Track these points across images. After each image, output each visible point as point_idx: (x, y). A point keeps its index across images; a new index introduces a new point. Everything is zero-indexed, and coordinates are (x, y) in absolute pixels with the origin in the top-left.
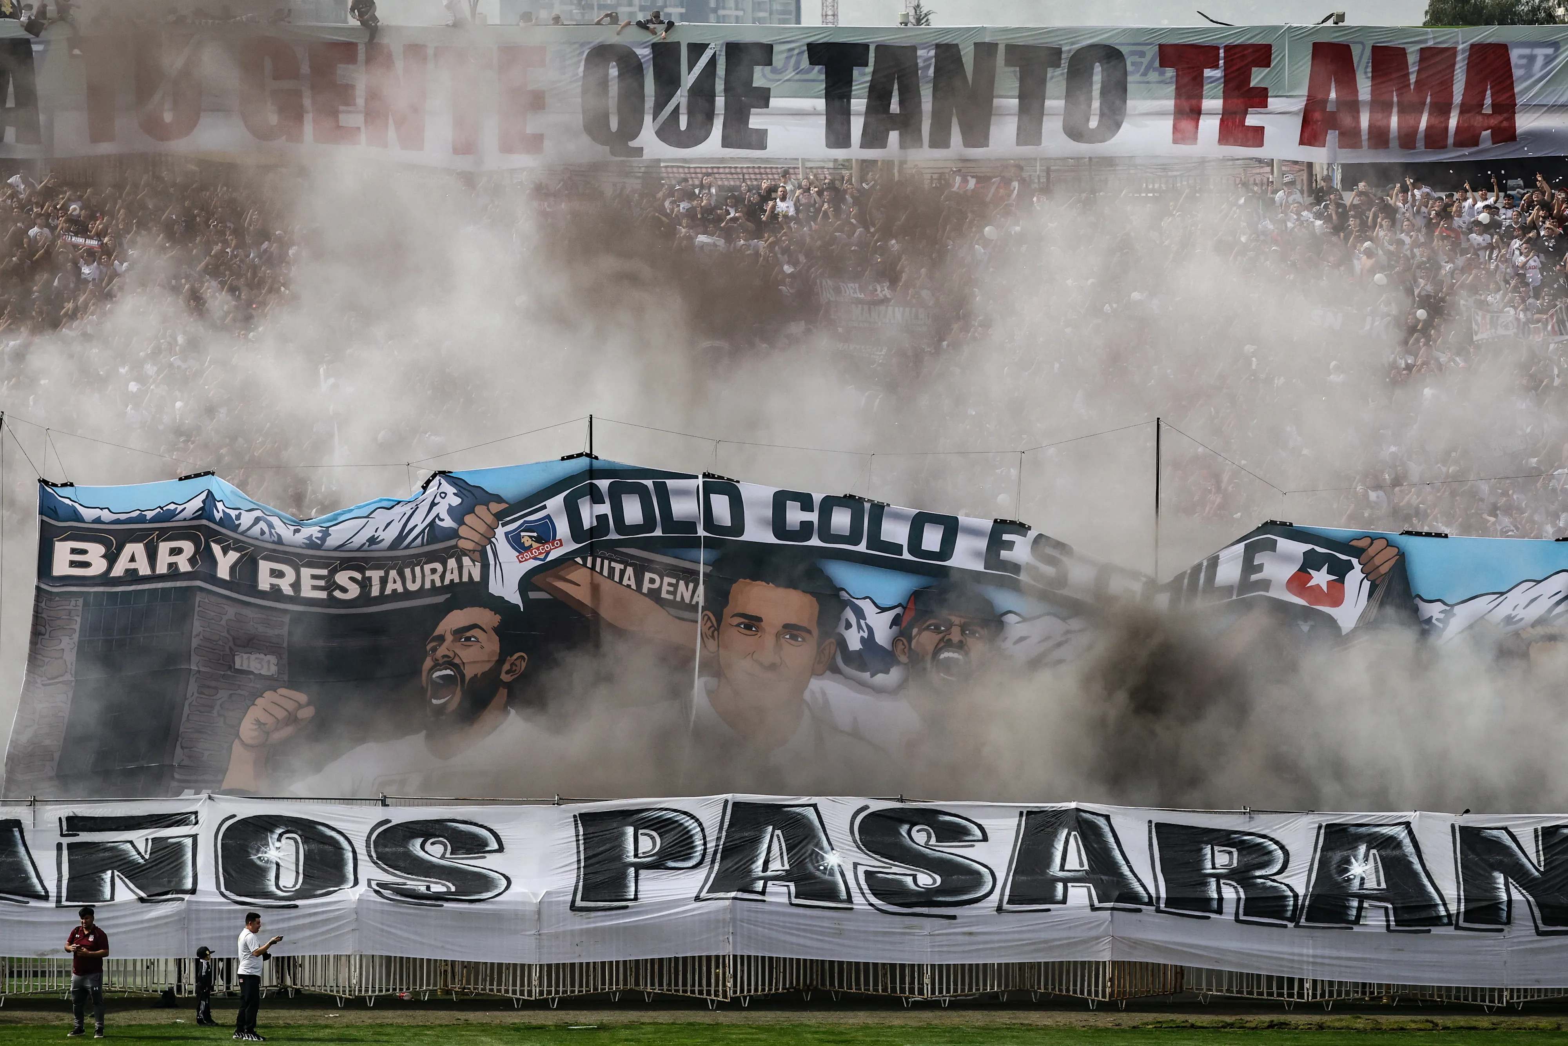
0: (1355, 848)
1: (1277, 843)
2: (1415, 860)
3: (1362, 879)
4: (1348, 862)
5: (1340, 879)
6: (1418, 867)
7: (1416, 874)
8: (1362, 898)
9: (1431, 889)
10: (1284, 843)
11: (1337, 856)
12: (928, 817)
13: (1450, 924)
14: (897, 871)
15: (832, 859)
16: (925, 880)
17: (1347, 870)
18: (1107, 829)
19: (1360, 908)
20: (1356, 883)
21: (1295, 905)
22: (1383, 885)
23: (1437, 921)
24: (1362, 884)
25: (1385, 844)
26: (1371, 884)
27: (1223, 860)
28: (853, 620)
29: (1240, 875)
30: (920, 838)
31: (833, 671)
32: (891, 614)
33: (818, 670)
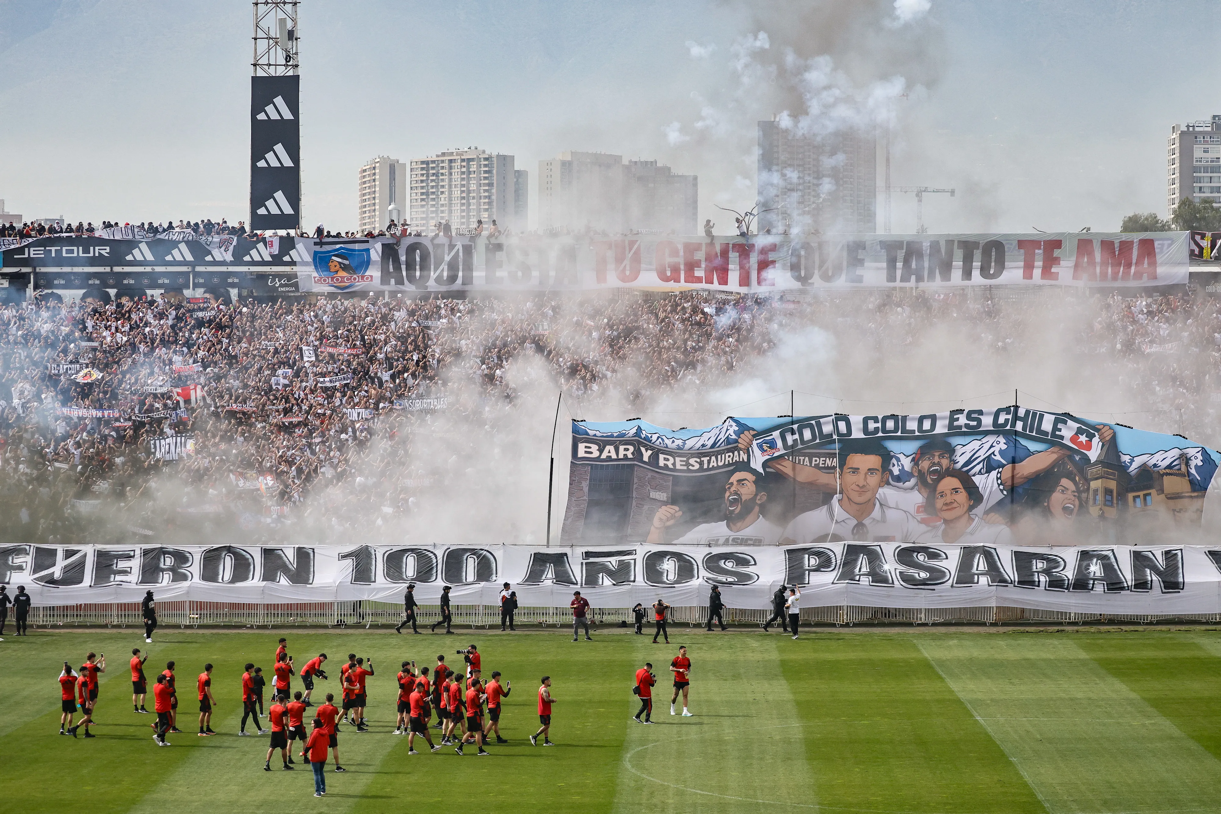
0: (1092, 560)
1: (1061, 558)
2: (1115, 564)
3: (1095, 572)
4: (1089, 566)
5: (1086, 572)
6: (1116, 567)
7: (1115, 570)
8: (1094, 580)
9: (1121, 576)
10: (1064, 558)
11: (1085, 563)
12: (924, 550)
13: (1128, 590)
14: (912, 571)
15: (886, 567)
16: (923, 575)
17: (1089, 569)
18: (995, 554)
19: (1093, 584)
20: (1092, 574)
21: (1068, 583)
22: (1103, 575)
23: (1123, 588)
24: (1094, 574)
25: (1103, 558)
26: (1098, 574)
27: (1040, 565)
28: (896, 463)
29: (1047, 572)
30: (921, 557)
31: (888, 484)
32: (911, 458)
33: (882, 484)
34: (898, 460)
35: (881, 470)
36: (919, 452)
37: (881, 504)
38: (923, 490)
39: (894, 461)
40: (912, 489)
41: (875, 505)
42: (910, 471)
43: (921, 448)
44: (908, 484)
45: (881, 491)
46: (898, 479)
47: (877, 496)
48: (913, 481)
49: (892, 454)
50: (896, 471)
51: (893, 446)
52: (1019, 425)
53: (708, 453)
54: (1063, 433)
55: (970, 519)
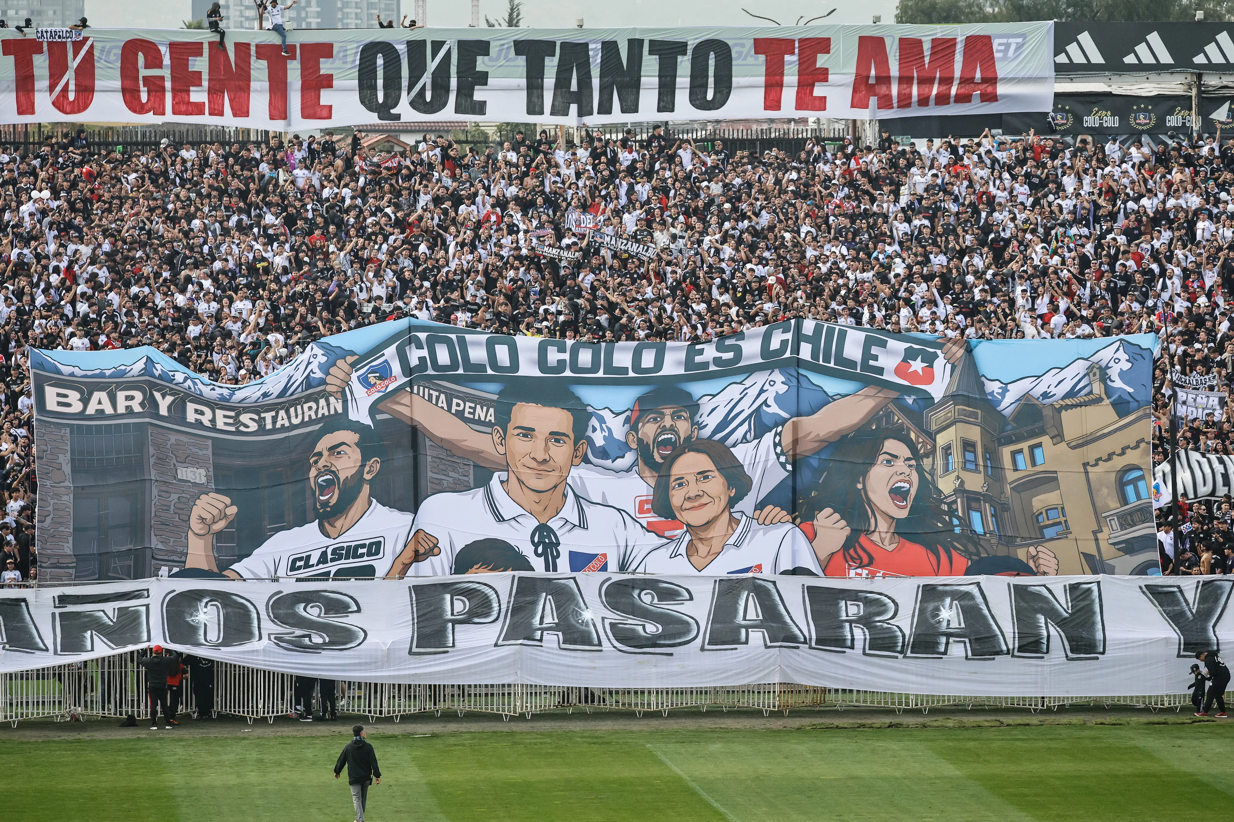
0: (943, 600)
1: (889, 598)
2: (984, 607)
3: (949, 621)
4: (939, 610)
5: (933, 621)
6: (986, 612)
7: (984, 617)
8: (948, 635)
9: (995, 627)
10: (894, 598)
11: (931, 606)
12: (651, 584)
13: (1008, 653)
14: (632, 623)
15: (587, 615)
16: (652, 628)
17: (938, 615)
18: (774, 591)
19: (947, 644)
20: (945, 624)
21: (904, 642)
22: (963, 625)
23: (1000, 653)
24: (948, 624)
25: (963, 597)
26: (954, 624)
27: (853, 610)
28: (597, 425)
29: (866, 621)
30: (647, 598)
31: (586, 460)
32: (622, 417)
33: (576, 461)
34: (602, 420)
35: (572, 436)
36: (637, 408)
37: (577, 496)
38: (647, 473)
39: (594, 422)
40: (628, 470)
41: (565, 496)
42: (623, 440)
43: (640, 400)
44: (621, 463)
45: (574, 472)
46: (603, 453)
47: (569, 481)
48: (629, 458)
49: (590, 409)
50: (599, 439)
51: (589, 395)
52: (806, 352)
53: (274, 407)
54: (881, 362)
55: (733, 521)
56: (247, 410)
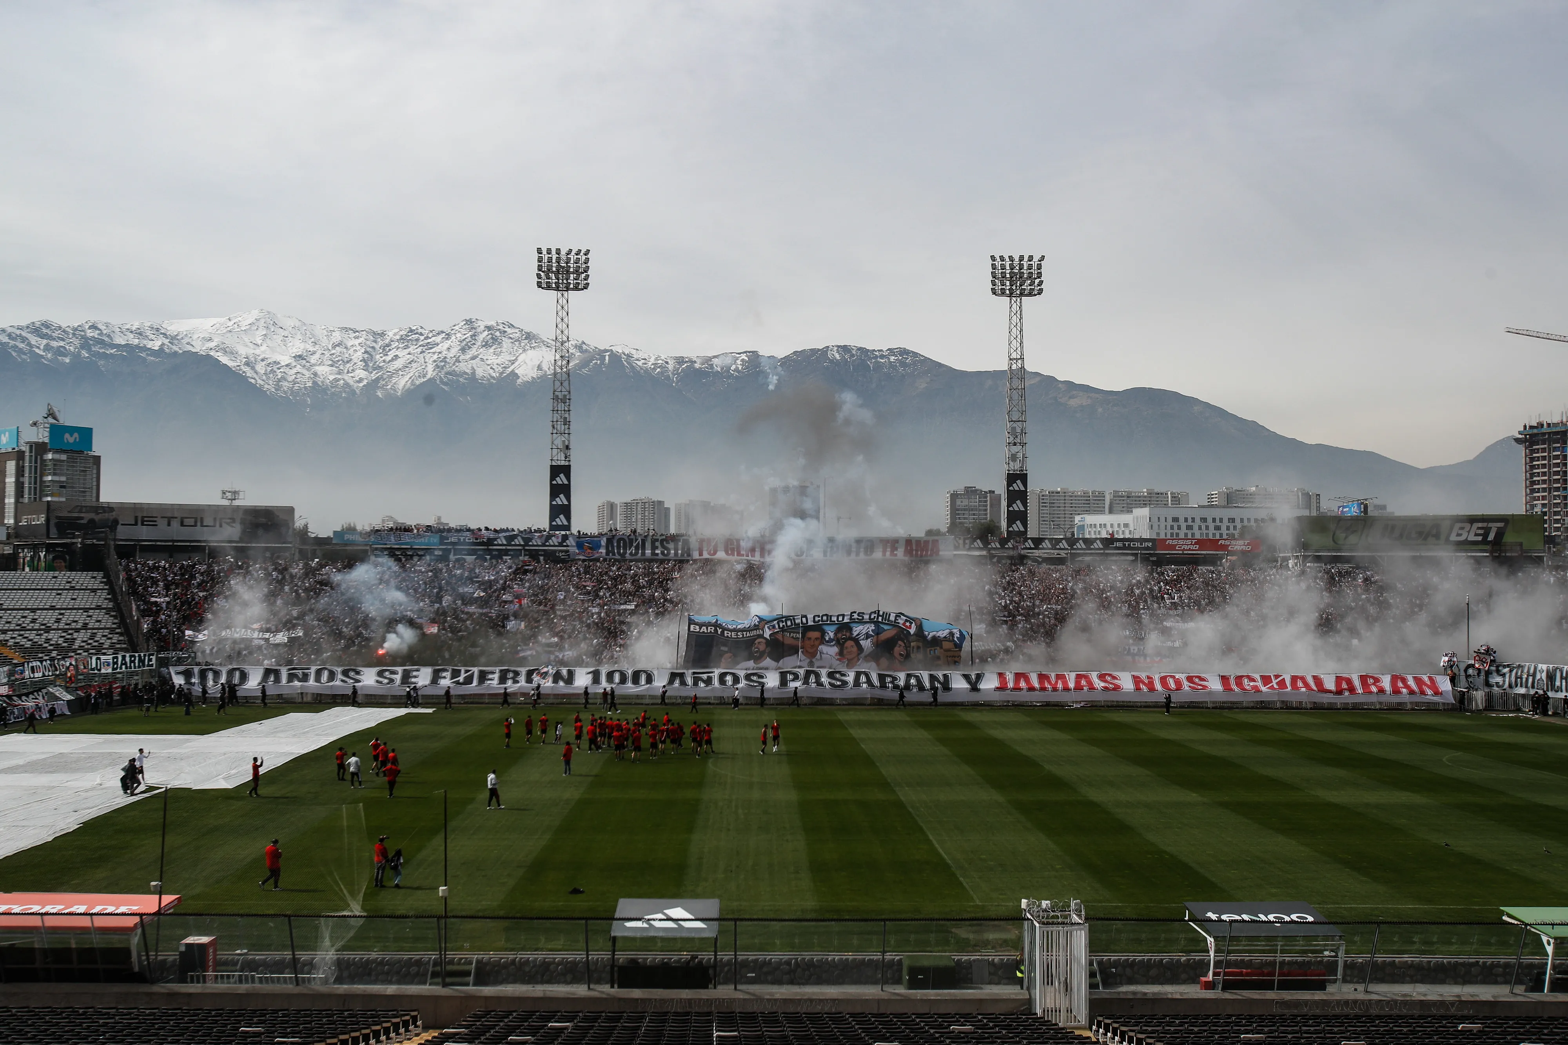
0: (912, 678)
2: (922, 680)
3: (913, 682)
4: (910, 680)
7: (922, 682)
8: (913, 686)
12: (839, 672)
14: (833, 681)
15: (823, 680)
16: (838, 683)
17: (910, 682)
18: (869, 674)
20: (912, 684)
22: (916, 684)
25: (917, 677)
26: (914, 684)
29: (892, 682)
30: (838, 676)
31: (823, 644)
32: (833, 633)
33: (821, 644)
35: (820, 638)
36: (837, 631)
37: (820, 653)
38: (838, 647)
40: (833, 646)
41: (817, 653)
42: (833, 639)
43: (838, 628)
45: (820, 647)
46: (828, 642)
47: (819, 649)
49: (825, 631)
50: (827, 639)
51: (826, 628)
52: (880, 619)
53: (746, 631)
54: (899, 621)
55: (859, 660)
56: (740, 631)
